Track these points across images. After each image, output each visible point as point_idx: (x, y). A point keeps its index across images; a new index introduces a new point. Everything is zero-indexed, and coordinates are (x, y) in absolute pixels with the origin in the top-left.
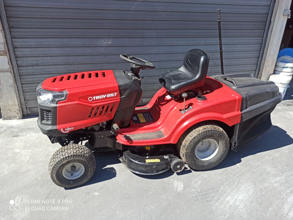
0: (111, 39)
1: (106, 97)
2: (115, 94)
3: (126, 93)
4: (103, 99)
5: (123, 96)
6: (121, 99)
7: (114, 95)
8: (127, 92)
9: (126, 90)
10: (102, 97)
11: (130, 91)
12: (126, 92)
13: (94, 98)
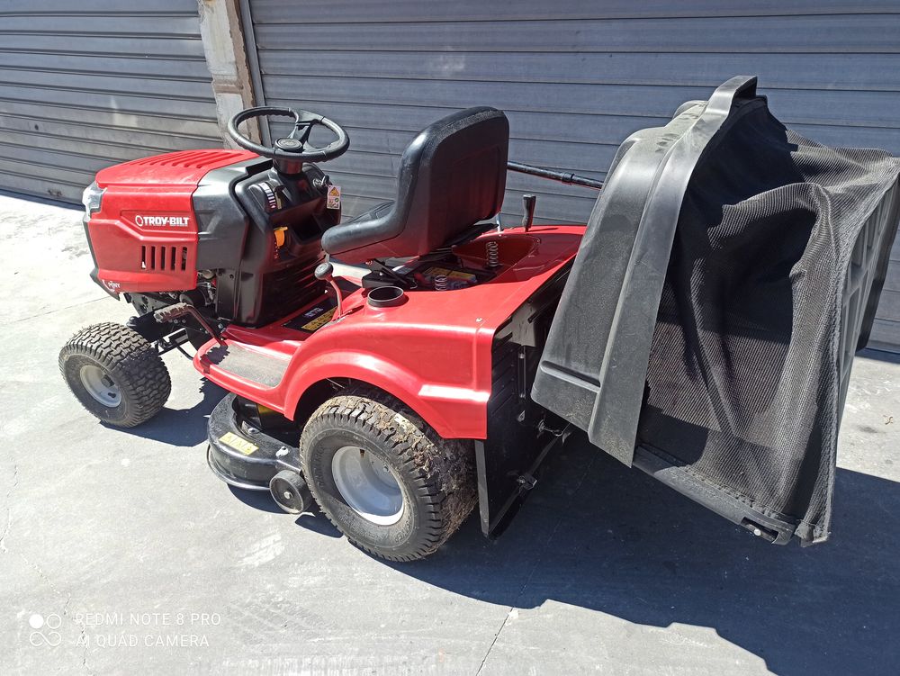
0: (463, 56)
1: (168, 224)
2: (186, 219)
3: (211, 223)
4: (161, 227)
5: (205, 231)
6: (201, 239)
7: (183, 222)
8: (214, 222)
9: (211, 213)
10: (160, 223)
11: (220, 222)
12: (213, 220)
13: (146, 218)
